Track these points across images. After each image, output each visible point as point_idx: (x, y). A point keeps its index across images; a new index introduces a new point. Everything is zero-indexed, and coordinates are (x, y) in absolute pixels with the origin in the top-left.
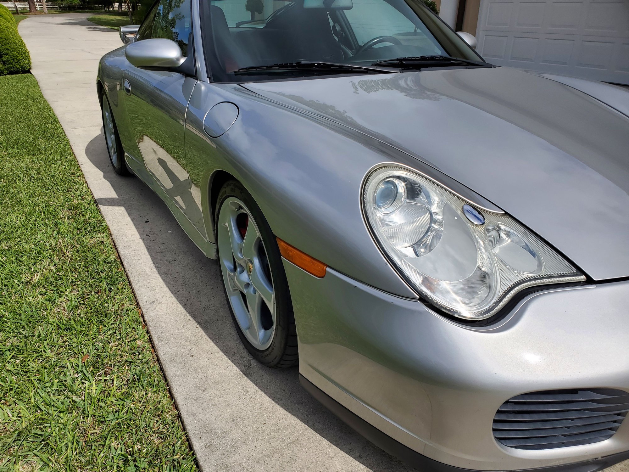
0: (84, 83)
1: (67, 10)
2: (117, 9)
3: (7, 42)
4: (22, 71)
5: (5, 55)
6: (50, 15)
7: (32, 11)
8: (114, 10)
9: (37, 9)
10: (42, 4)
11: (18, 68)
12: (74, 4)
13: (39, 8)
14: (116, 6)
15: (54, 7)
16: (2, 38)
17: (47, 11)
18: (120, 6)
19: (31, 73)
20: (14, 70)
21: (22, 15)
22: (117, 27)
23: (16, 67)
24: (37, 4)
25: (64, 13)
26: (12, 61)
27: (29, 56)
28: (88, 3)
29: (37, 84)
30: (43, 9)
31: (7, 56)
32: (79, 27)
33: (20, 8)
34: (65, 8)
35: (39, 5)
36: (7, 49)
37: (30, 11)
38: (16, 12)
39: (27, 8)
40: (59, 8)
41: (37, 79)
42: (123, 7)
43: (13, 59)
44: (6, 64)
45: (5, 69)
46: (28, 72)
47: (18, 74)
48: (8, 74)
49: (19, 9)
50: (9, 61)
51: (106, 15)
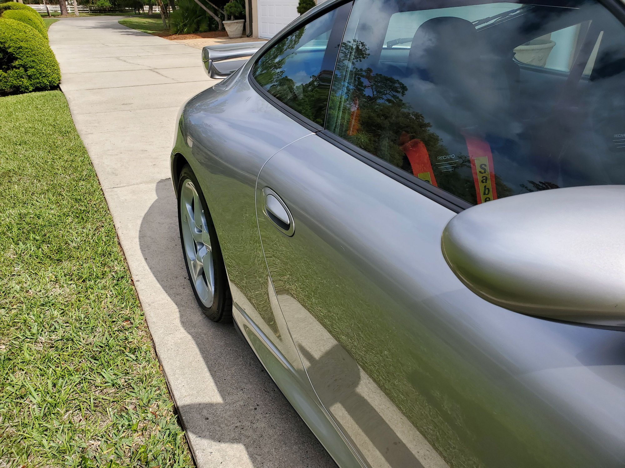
0: (123, 104)
1: (98, 13)
2: (148, 11)
3: (33, 52)
4: (50, 86)
5: (31, 68)
6: (82, 17)
7: (63, 13)
8: (144, 13)
9: (68, 11)
10: (73, 7)
11: (45, 84)
12: (105, 7)
13: (71, 10)
14: (146, 8)
15: (85, 9)
16: (27, 48)
17: (78, 14)
18: (151, 8)
19: (60, 90)
20: (41, 86)
21: (53, 18)
22: (150, 30)
23: (43, 83)
24: (69, 6)
25: (96, 15)
26: (38, 75)
27: (59, 69)
28: (119, 5)
29: (67, 106)
30: (74, 11)
31: (33, 70)
32: (110, 30)
33: (52, 10)
34: (96, 11)
35: (70, 8)
36: (33, 61)
37: (62, 14)
38: (47, 14)
39: (59, 10)
40: (90, 10)
41: (68, 98)
42: (153, 9)
43: (40, 73)
44: (32, 78)
45: (31, 84)
46: (56, 87)
47: (45, 90)
48: (34, 91)
49: (50, 11)
50: (35, 75)
51: (138, 18)
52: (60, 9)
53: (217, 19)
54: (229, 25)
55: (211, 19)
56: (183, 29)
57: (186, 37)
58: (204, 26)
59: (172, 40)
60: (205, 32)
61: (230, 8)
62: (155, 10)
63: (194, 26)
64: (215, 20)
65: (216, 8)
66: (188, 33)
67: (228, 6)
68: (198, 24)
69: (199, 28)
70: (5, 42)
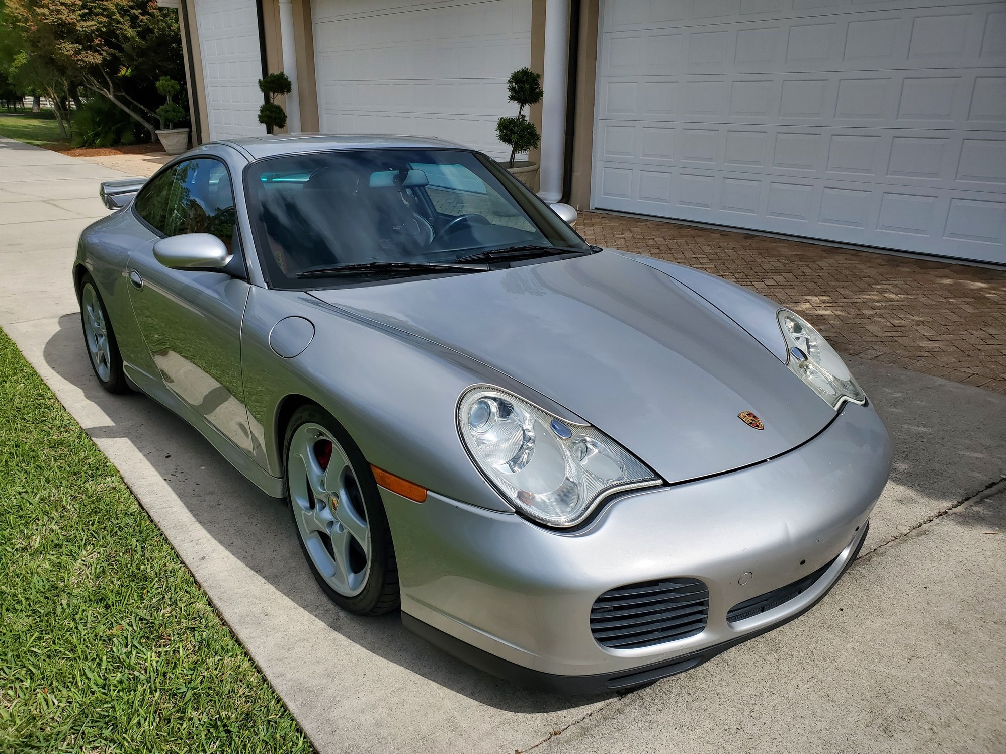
2: (31, 106)
8: (24, 108)
14: (29, 101)
18: (37, 101)
22: (39, 140)
42: (41, 102)
51: (13, 118)
53: (148, 126)
54: (166, 136)
55: (139, 127)
56: (93, 141)
57: (99, 153)
58: (128, 136)
59: (76, 156)
60: (130, 144)
61: (167, 112)
62: (44, 104)
63: (112, 136)
64: (144, 127)
65: (146, 110)
66: (103, 146)
67: (163, 110)
68: (119, 133)
69: (120, 139)
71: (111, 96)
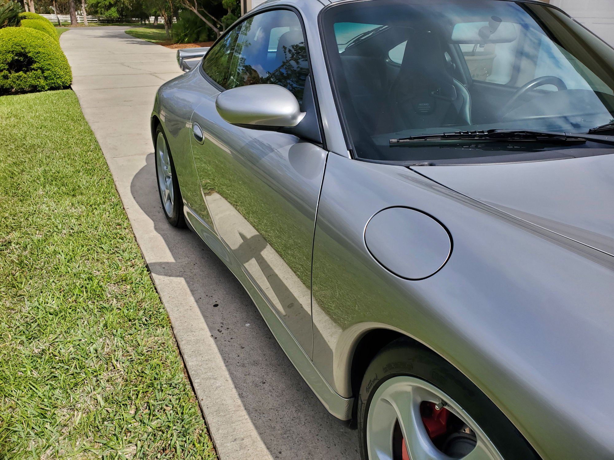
0: (125, 101)
1: (106, 23)
2: (153, 22)
3: (49, 57)
4: (63, 86)
5: (47, 70)
6: (90, 27)
7: (73, 23)
8: (150, 24)
9: (78, 21)
10: (83, 17)
11: (59, 84)
12: (112, 17)
13: (80, 20)
14: (152, 19)
15: (94, 19)
16: (44, 53)
17: (87, 24)
18: (156, 19)
19: (71, 89)
20: (55, 86)
21: (63, 27)
22: (154, 40)
23: (57, 83)
24: (78, 16)
25: (104, 25)
26: (53, 77)
27: (71, 71)
28: (126, 16)
29: (78, 101)
30: (83, 21)
31: (49, 72)
32: (117, 39)
33: (62, 20)
34: (104, 21)
35: (80, 18)
36: (49, 64)
37: (72, 24)
38: (58, 24)
39: (68, 20)
40: (99, 21)
41: (78, 96)
42: (158, 20)
43: (55, 75)
44: (47, 79)
45: (47, 84)
46: (69, 87)
47: (59, 90)
48: (49, 89)
49: (61, 21)
50: (51, 76)
51: (143, 28)
52: (70, 19)
53: (215, 29)
55: (210, 30)
56: (184, 39)
57: (186, 46)
58: (203, 36)
59: (173, 48)
60: (204, 41)
61: (227, 20)
62: (160, 21)
63: (194, 36)
64: (214, 31)
65: (215, 20)
66: (189, 42)
67: (225, 19)
68: (199, 34)
69: (198, 38)
70: (25, 48)
71: (196, 11)
